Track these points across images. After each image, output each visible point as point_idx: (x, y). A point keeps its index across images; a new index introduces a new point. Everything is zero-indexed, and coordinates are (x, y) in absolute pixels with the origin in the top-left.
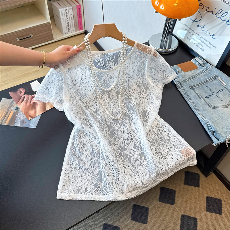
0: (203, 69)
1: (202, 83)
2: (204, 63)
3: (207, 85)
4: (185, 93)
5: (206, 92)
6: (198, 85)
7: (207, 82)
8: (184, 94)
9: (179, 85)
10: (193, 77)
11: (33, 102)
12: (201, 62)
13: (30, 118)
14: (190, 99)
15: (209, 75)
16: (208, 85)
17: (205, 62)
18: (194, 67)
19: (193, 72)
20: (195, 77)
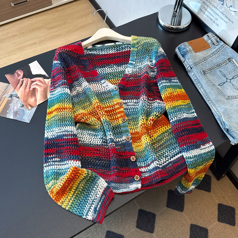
0: (216, 49)
1: (214, 67)
2: (217, 41)
3: (220, 70)
4: (196, 80)
5: (219, 78)
6: (210, 69)
7: (220, 65)
8: (194, 81)
9: (189, 69)
10: (205, 59)
11: (32, 87)
12: (214, 40)
13: (30, 108)
14: (202, 86)
15: (223, 56)
17: (219, 40)
18: (206, 47)
19: (204, 53)
20: (207, 59)
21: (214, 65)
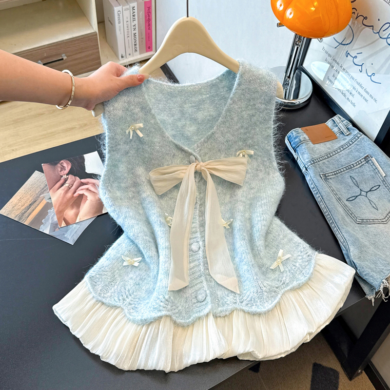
0: (347, 141)
1: (342, 170)
2: (348, 129)
3: (351, 175)
5: (349, 188)
6: (335, 172)
7: (351, 168)
9: (303, 170)
10: (328, 156)
12: (343, 127)
14: (322, 199)
15: (357, 154)
16: (353, 175)
17: (351, 126)
18: (330, 136)
19: (328, 146)
20: (331, 156)
21: (342, 166)
